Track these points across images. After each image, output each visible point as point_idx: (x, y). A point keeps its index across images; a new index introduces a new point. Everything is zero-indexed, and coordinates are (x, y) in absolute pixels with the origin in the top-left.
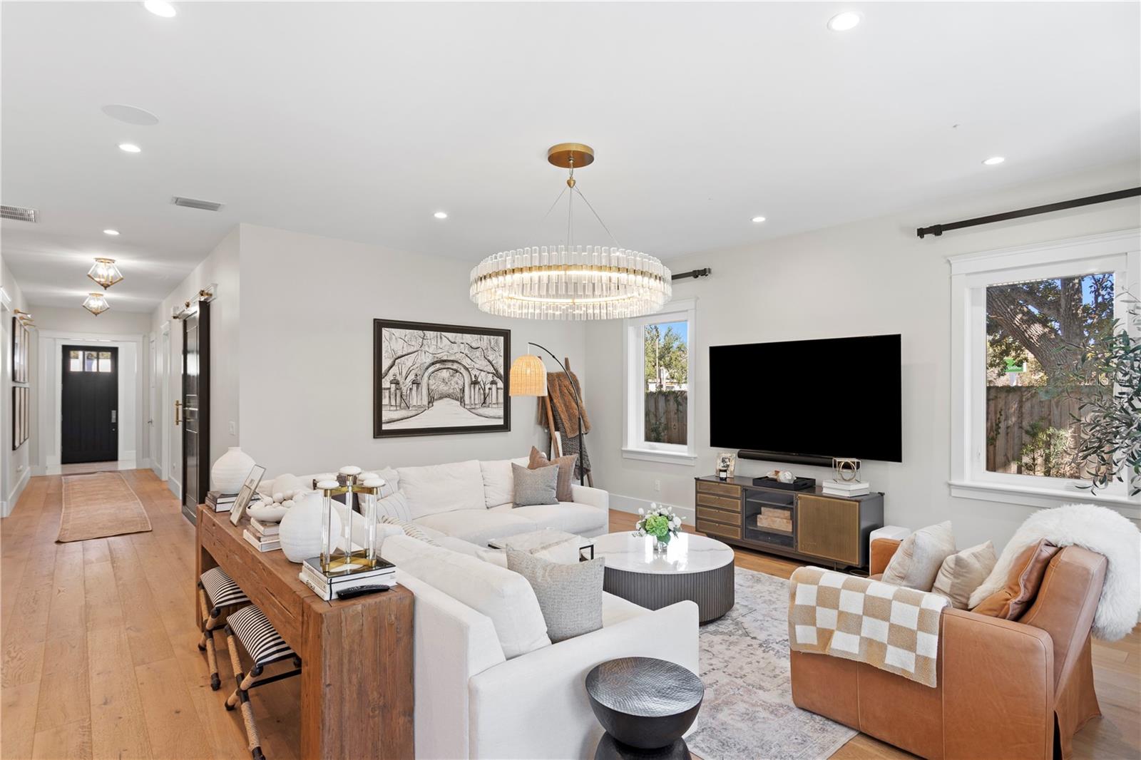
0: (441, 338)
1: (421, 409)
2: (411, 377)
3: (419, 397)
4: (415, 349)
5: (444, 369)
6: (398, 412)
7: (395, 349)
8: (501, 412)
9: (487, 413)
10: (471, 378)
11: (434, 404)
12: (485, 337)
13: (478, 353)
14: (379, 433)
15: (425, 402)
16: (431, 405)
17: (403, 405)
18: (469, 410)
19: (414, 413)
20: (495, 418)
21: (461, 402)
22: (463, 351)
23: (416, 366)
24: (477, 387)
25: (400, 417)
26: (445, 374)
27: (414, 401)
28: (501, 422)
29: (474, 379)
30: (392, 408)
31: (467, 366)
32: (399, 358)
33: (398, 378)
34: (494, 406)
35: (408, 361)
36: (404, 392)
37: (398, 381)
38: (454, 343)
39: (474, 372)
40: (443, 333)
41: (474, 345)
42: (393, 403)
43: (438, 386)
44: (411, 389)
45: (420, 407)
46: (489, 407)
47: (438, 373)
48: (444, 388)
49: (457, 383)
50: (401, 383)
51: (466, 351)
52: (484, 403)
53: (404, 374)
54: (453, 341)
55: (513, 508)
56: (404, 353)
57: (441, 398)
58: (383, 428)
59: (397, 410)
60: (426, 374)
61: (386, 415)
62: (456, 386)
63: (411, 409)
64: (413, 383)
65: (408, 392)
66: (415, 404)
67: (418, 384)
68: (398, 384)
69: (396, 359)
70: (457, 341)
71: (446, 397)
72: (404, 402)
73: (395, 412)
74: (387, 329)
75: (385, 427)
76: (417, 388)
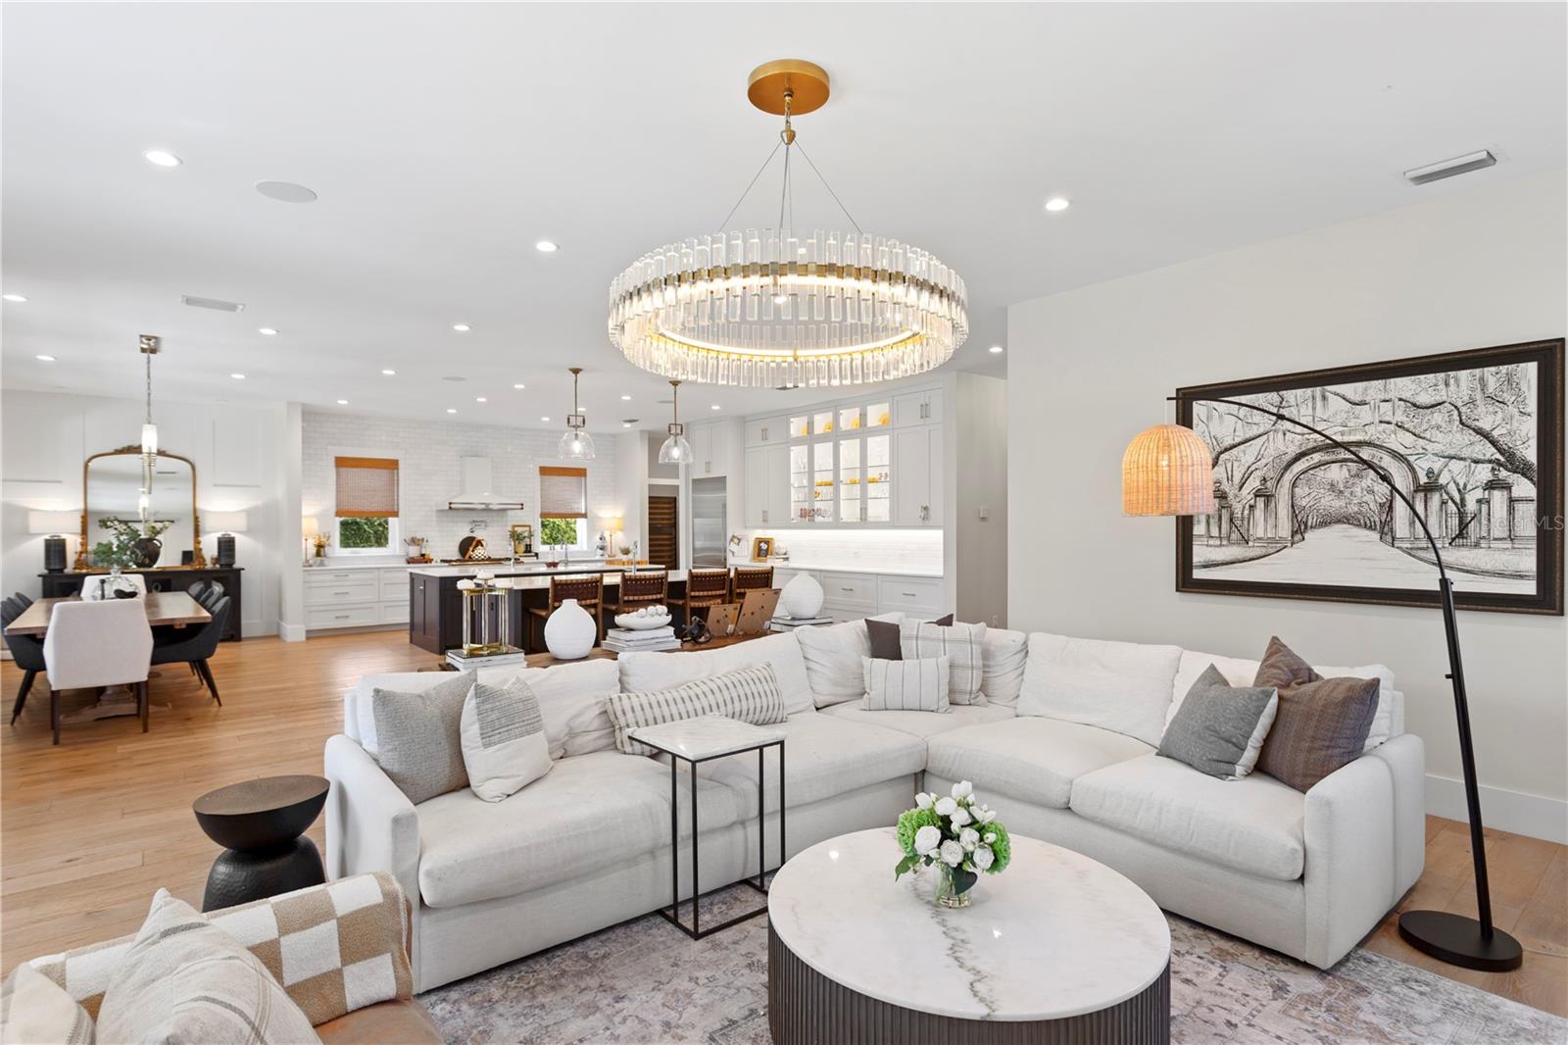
0: (1324, 398)
1: (1275, 546)
2: (1254, 483)
3: (1271, 522)
4: (1261, 430)
5: (1333, 462)
6: (1224, 548)
7: (1219, 436)
8: (1529, 562)
9: (1466, 562)
10: (1415, 477)
11: (1306, 536)
12: (1464, 374)
13: (1438, 417)
14: (1186, 582)
15: (1285, 530)
16: (1298, 537)
17: (1235, 536)
18: (1408, 552)
19: (1258, 552)
20: (1501, 575)
21: (1382, 533)
22: (1386, 419)
23: (1264, 461)
24: (1435, 499)
25: (1228, 558)
26: (1337, 473)
27: (1259, 529)
28: (1529, 588)
29: (1423, 480)
30: (1211, 542)
31: (1402, 451)
32: (1226, 450)
33: (1226, 487)
34: (1494, 544)
35: (1247, 455)
36: (1237, 508)
37: (1225, 493)
38: (1363, 403)
39: (1422, 466)
40: (1328, 388)
41: (1424, 399)
42: (1215, 532)
43: (1317, 500)
44: (1251, 506)
45: (1272, 541)
46: (1477, 545)
47: (1320, 473)
48: (1332, 503)
49: (1371, 492)
50: (1231, 496)
51: (1400, 417)
52: (1461, 535)
53: (1237, 479)
54: (1357, 399)
55: (1158, 754)
56: (1238, 440)
57: (1324, 524)
58: (1194, 577)
59: (1221, 545)
60: (1289, 477)
61: (1200, 553)
62: (1368, 498)
63: (1251, 544)
64: (1256, 496)
65: (1246, 512)
66: (1260, 533)
67: (1268, 496)
68: (1226, 498)
69: (1222, 453)
70: (1368, 399)
71: (1339, 521)
72: (1236, 529)
73: (1218, 549)
74: (1199, 402)
75: (1198, 574)
76: (1267, 505)
